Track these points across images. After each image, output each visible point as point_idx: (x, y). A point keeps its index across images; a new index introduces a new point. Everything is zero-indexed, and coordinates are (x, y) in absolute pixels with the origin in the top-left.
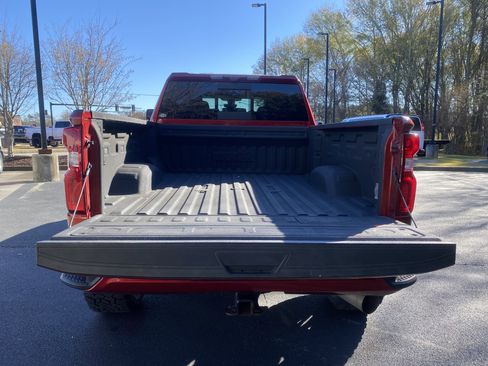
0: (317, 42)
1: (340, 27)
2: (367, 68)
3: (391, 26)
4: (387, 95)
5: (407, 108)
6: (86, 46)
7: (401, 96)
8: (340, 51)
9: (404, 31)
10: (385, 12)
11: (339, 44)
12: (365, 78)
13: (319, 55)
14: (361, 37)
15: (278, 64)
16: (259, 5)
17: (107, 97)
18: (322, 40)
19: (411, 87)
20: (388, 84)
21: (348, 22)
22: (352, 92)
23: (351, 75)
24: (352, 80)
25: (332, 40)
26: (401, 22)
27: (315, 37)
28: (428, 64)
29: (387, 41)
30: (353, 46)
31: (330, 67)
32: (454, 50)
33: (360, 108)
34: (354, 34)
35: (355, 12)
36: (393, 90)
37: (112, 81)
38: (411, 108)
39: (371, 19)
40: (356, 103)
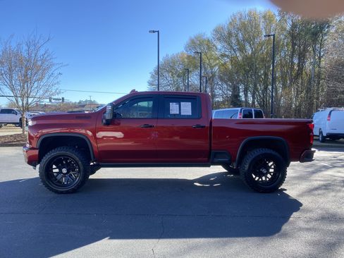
0: (194, 58)
1: (209, 48)
2: (227, 77)
3: (242, 49)
4: (241, 94)
5: (253, 103)
6: (25, 54)
7: (249, 95)
8: (209, 64)
9: (250, 53)
10: (238, 40)
11: (209, 60)
12: (226, 82)
13: (195, 67)
14: (223, 56)
15: (168, 72)
16: (154, 32)
17: (41, 92)
18: (197, 57)
19: (256, 89)
20: (241, 87)
21: (214, 46)
22: (218, 92)
23: (217, 80)
24: (217, 84)
25: (203, 57)
26: (248, 47)
27: (193, 54)
28: (266, 74)
29: (240, 58)
30: (217, 61)
31: (202, 75)
32: (282, 66)
33: (223, 103)
34: (218, 53)
35: (219, 39)
36: (244, 91)
37: (44, 80)
38: (256, 103)
39: (229, 44)
40: (220, 99)
